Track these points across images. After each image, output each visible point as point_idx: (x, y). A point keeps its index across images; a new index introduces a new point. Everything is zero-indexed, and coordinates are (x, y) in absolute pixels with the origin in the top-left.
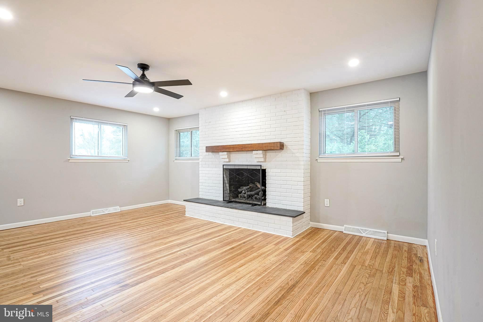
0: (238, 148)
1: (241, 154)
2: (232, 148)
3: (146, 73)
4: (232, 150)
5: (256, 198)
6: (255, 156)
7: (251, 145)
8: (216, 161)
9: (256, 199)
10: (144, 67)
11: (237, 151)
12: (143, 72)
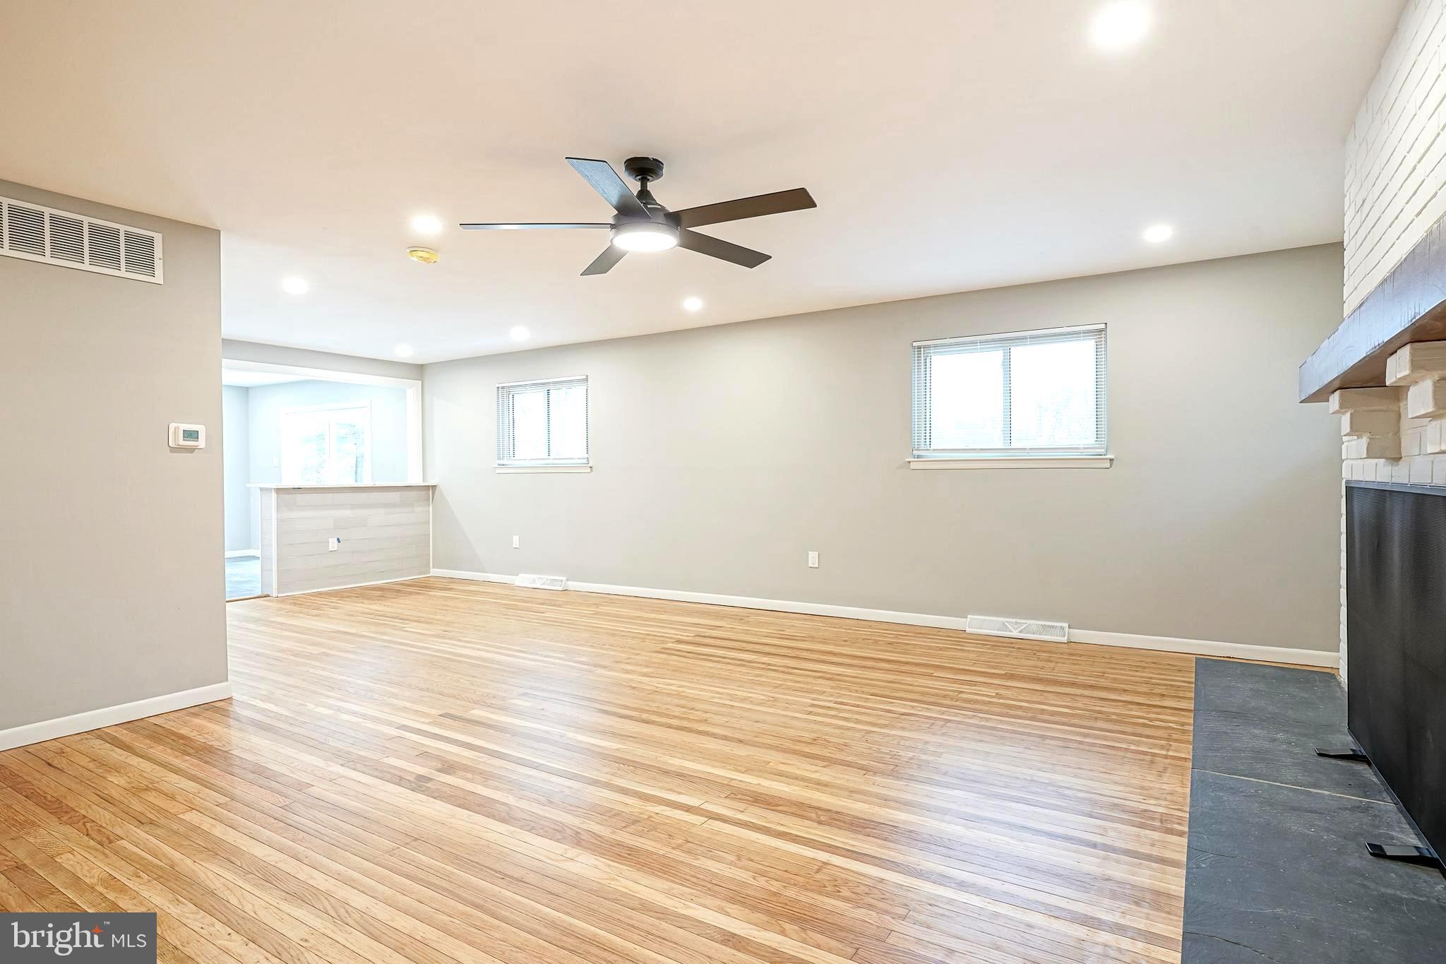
3: (652, 186)
10: (644, 168)
12: (644, 186)
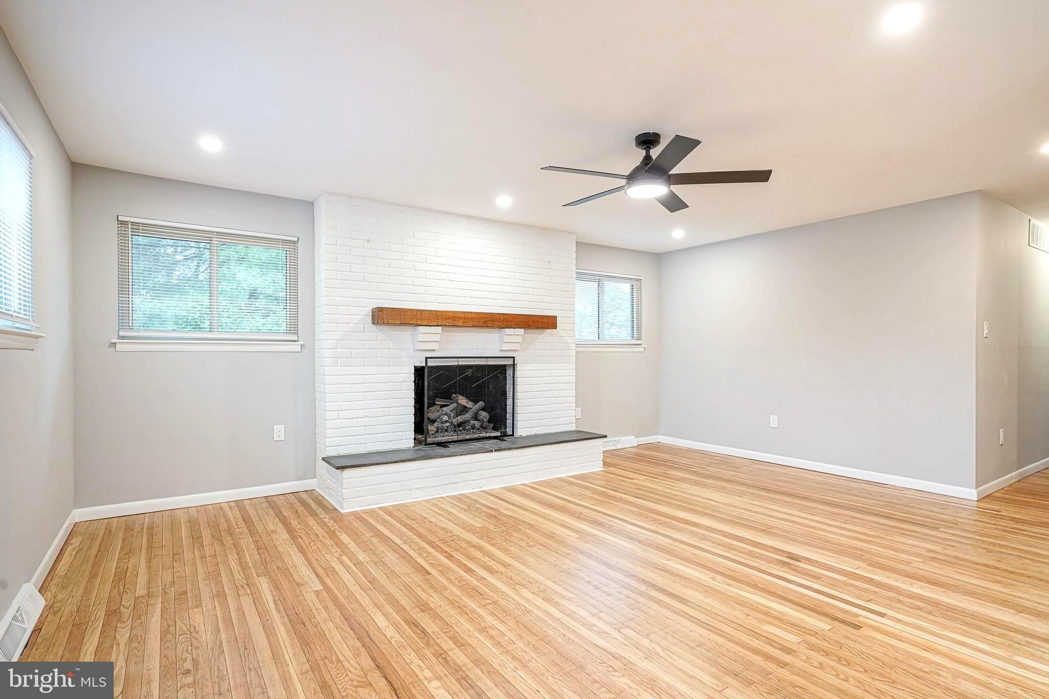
0: (478, 320)
1: (464, 334)
2: (461, 318)
4: (460, 323)
5: (473, 427)
6: (506, 339)
7: (505, 316)
8: (390, 349)
9: (473, 429)
11: (474, 326)
12: (648, 152)
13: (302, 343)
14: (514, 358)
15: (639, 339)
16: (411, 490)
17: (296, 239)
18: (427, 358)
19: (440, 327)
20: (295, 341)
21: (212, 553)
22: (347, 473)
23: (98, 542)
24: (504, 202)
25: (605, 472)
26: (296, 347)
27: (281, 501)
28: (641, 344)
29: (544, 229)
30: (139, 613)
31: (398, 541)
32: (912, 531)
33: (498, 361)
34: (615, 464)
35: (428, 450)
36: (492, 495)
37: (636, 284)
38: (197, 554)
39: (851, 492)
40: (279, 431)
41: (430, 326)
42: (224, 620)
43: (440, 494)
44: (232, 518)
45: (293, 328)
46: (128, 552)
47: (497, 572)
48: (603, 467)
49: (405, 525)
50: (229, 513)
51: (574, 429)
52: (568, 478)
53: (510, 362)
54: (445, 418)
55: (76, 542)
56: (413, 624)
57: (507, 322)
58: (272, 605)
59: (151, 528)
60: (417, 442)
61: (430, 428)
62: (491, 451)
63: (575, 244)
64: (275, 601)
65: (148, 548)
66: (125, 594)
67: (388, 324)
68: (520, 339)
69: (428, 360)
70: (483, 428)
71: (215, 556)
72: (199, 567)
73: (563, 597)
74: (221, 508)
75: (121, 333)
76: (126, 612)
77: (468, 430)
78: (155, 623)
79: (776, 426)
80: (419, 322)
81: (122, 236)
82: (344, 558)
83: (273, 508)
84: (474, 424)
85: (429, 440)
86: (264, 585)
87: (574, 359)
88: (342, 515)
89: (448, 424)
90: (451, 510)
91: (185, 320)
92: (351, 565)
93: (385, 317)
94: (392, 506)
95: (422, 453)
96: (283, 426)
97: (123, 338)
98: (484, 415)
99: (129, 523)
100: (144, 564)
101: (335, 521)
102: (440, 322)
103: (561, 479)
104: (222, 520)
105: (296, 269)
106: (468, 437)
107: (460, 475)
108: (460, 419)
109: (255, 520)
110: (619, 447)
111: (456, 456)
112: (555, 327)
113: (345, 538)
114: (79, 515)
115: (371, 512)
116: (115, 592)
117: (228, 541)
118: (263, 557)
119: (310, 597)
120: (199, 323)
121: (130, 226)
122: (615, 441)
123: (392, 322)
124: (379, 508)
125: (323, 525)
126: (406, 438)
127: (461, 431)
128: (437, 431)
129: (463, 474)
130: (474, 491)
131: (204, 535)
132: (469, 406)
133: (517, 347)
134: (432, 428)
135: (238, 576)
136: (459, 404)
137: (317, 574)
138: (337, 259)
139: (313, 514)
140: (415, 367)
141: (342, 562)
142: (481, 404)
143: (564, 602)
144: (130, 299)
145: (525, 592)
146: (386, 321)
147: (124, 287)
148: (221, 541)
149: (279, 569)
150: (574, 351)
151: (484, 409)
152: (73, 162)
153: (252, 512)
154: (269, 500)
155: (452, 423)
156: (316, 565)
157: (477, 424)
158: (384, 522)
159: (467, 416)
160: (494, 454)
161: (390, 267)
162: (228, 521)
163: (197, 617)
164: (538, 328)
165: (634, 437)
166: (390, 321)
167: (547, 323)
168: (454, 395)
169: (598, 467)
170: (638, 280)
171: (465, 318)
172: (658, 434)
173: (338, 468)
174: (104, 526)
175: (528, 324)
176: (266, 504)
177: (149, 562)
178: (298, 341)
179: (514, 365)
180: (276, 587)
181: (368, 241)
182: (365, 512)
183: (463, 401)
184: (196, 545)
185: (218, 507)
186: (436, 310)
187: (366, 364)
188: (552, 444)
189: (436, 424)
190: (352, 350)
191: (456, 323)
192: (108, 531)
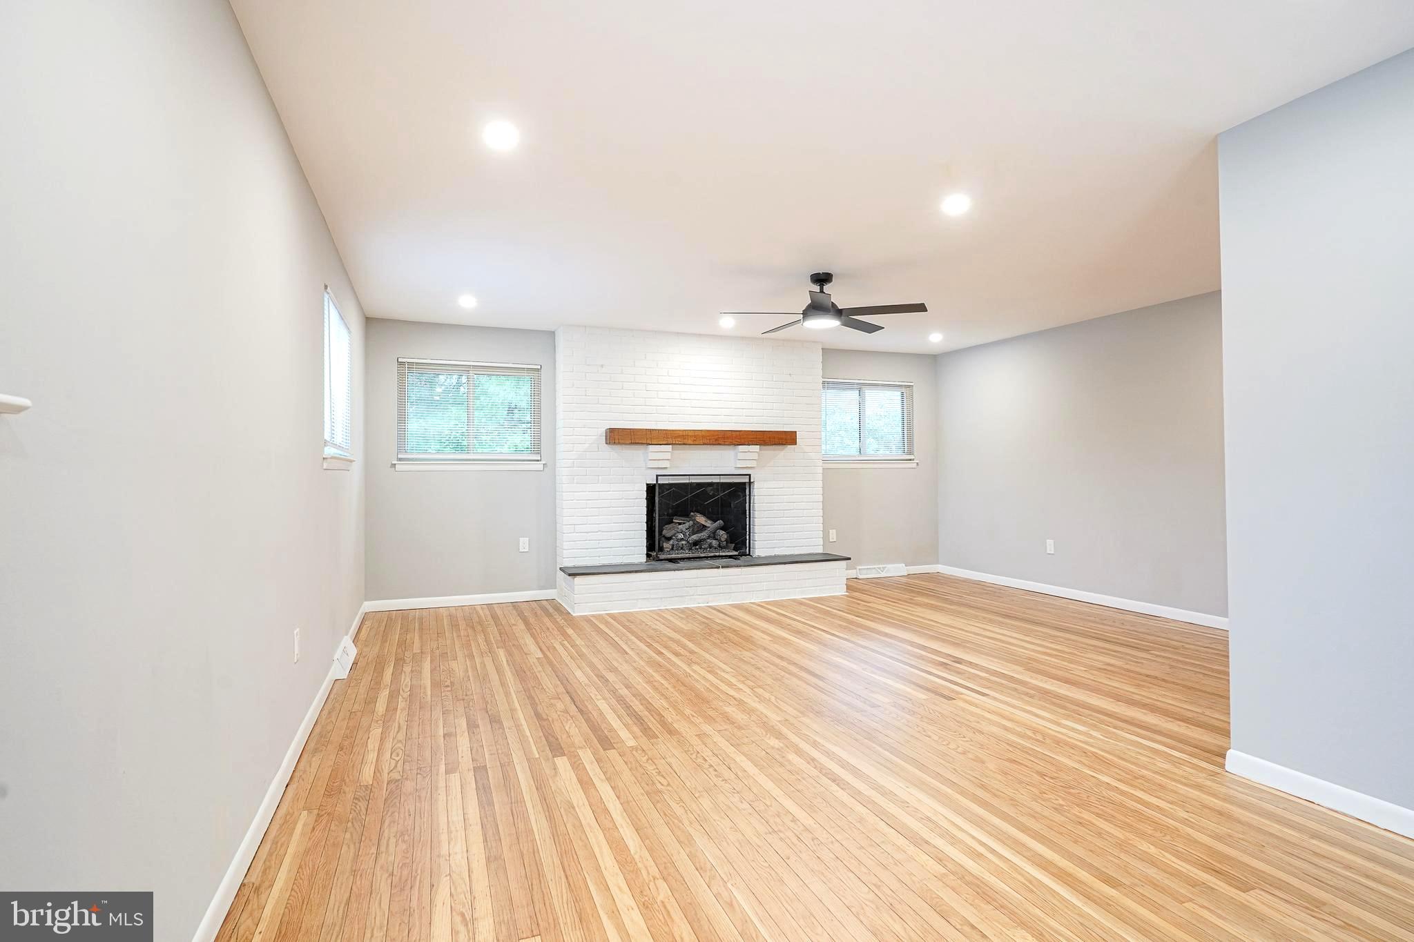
0: (708, 438)
1: (695, 452)
2: (691, 436)
4: (690, 442)
5: (710, 546)
6: (741, 456)
7: (738, 433)
8: (622, 467)
9: (710, 548)
11: (705, 444)
12: (822, 289)
13: (544, 462)
14: (750, 475)
15: (910, 453)
16: (637, 599)
17: (539, 367)
18: (657, 476)
19: (670, 446)
20: (538, 461)
21: (466, 634)
22: (578, 579)
23: (384, 624)
24: (727, 323)
25: (847, 596)
26: (539, 466)
27: (524, 606)
28: (913, 460)
29: (783, 340)
30: (417, 659)
31: (612, 635)
32: (1115, 651)
33: (733, 478)
34: (860, 589)
35: (658, 564)
36: (719, 611)
37: (906, 390)
38: (455, 634)
39: (1105, 622)
40: (524, 543)
41: (661, 445)
42: (472, 667)
43: (665, 606)
44: (482, 615)
45: (536, 448)
46: (406, 630)
47: (682, 655)
48: (847, 592)
49: (624, 626)
50: (481, 612)
51: (821, 551)
52: (803, 600)
53: (746, 480)
54: (681, 536)
55: (368, 624)
56: (601, 677)
57: (740, 439)
58: (505, 662)
59: (421, 619)
60: (648, 556)
61: (665, 545)
62: (718, 568)
63: (821, 354)
64: (507, 661)
65: (419, 629)
66: (406, 652)
67: (619, 443)
68: (755, 456)
69: (659, 477)
70: (720, 547)
71: (468, 636)
72: (456, 642)
73: (724, 671)
74: (475, 609)
75: (399, 456)
76: (408, 660)
77: (704, 548)
78: (427, 666)
79: (1052, 552)
80: (649, 442)
81: (401, 377)
82: (566, 642)
83: (517, 611)
84: (711, 543)
85: (662, 557)
86: (501, 654)
87: (820, 477)
88: (574, 617)
89: (684, 542)
90: (671, 618)
91: (447, 439)
92: (569, 647)
93: (617, 437)
94: (619, 613)
95: (650, 567)
96: (528, 539)
97: (400, 460)
98: (723, 535)
99: (404, 614)
100: (418, 638)
101: (566, 621)
102: (670, 441)
103: (794, 600)
104: (475, 616)
105: (539, 394)
106: (703, 555)
107: (685, 588)
108: (695, 537)
109: (501, 617)
110: (883, 575)
111: (682, 570)
112: (795, 443)
113: (570, 631)
114: (369, 606)
115: (599, 617)
116: (399, 651)
117: (479, 628)
118: (503, 639)
119: (532, 660)
120: (460, 441)
121: (407, 366)
122: (879, 568)
123: (623, 442)
124: (607, 614)
125: (555, 622)
126: (638, 554)
127: (697, 549)
128: (672, 549)
129: (689, 588)
130: (700, 605)
131: (460, 624)
132: (708, 525)
133: (753, 464)
134: (667, 546)
135: (483, 647)
136: (696, 523)
137: (541, 650)
138: (573, 385)
139: (549, 615)
140: (647, 484)
141: (563, 645)
142: (720, 522)
143: (723, 674)
144: (406, 427)
145: (696, 667)
146: (617, 441)
147: (402, 418)
148: (473, 628)
149: (514, 645)
150: (821, 468)
151: (723, 528)
152: (367, 318)
153: (499, 612)
154: (514, 605)
155: (688, 542)
156: (541, 644)
157: (715, 543)
158: (607, 624)
159: (704, 534)
160: (721, 570)
161: (622, 389)
162: (479, 617)
163: (454, 665)
164: (775, 444)
165: (904, 565)
166: (620, 441)
167: (786, 439)
168: (692, 513)
169: (841, 591)
170: (909, 386)
171: (695, 436)
172: (937, 563)
173: (570, 575)
174: (386, 616)
175: (764, 441)
176: (511, 608)
177: (421, 637)
178: (541, 460)
179: (750, 483)
180: (510, 654)
181: (602, 366)
182: (593, 616)
183: (701, 519)
184: (454, 629)
185: (472, 607)
186: (665, 429)
187: (600, 481)
188: (785, 563)
189: (671, 542)
190: (588, 469)
191: (686, 441)
192: (390, 618)
